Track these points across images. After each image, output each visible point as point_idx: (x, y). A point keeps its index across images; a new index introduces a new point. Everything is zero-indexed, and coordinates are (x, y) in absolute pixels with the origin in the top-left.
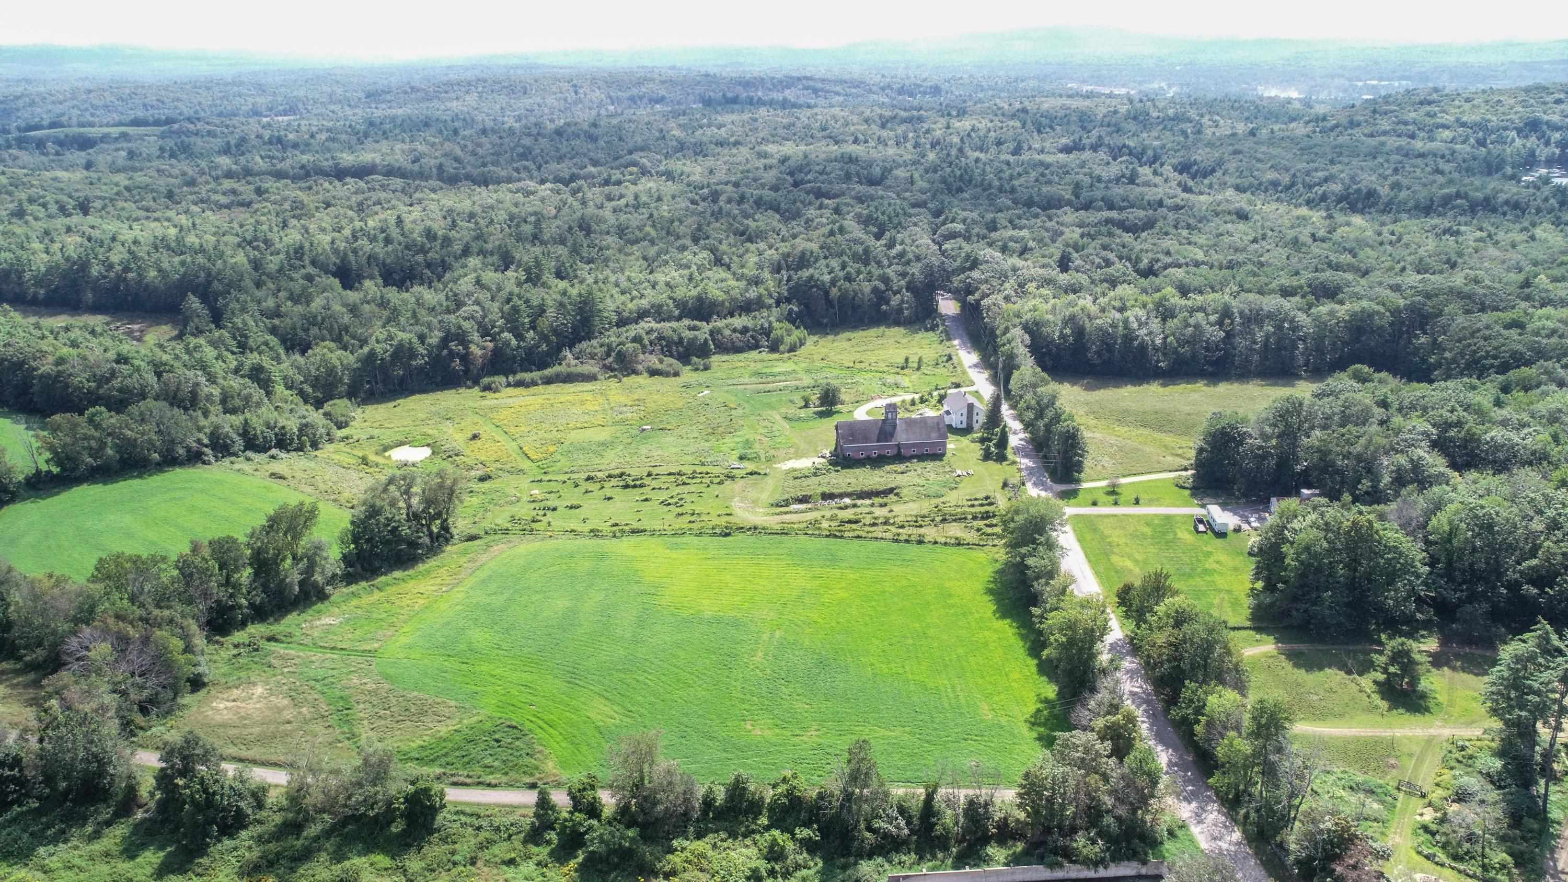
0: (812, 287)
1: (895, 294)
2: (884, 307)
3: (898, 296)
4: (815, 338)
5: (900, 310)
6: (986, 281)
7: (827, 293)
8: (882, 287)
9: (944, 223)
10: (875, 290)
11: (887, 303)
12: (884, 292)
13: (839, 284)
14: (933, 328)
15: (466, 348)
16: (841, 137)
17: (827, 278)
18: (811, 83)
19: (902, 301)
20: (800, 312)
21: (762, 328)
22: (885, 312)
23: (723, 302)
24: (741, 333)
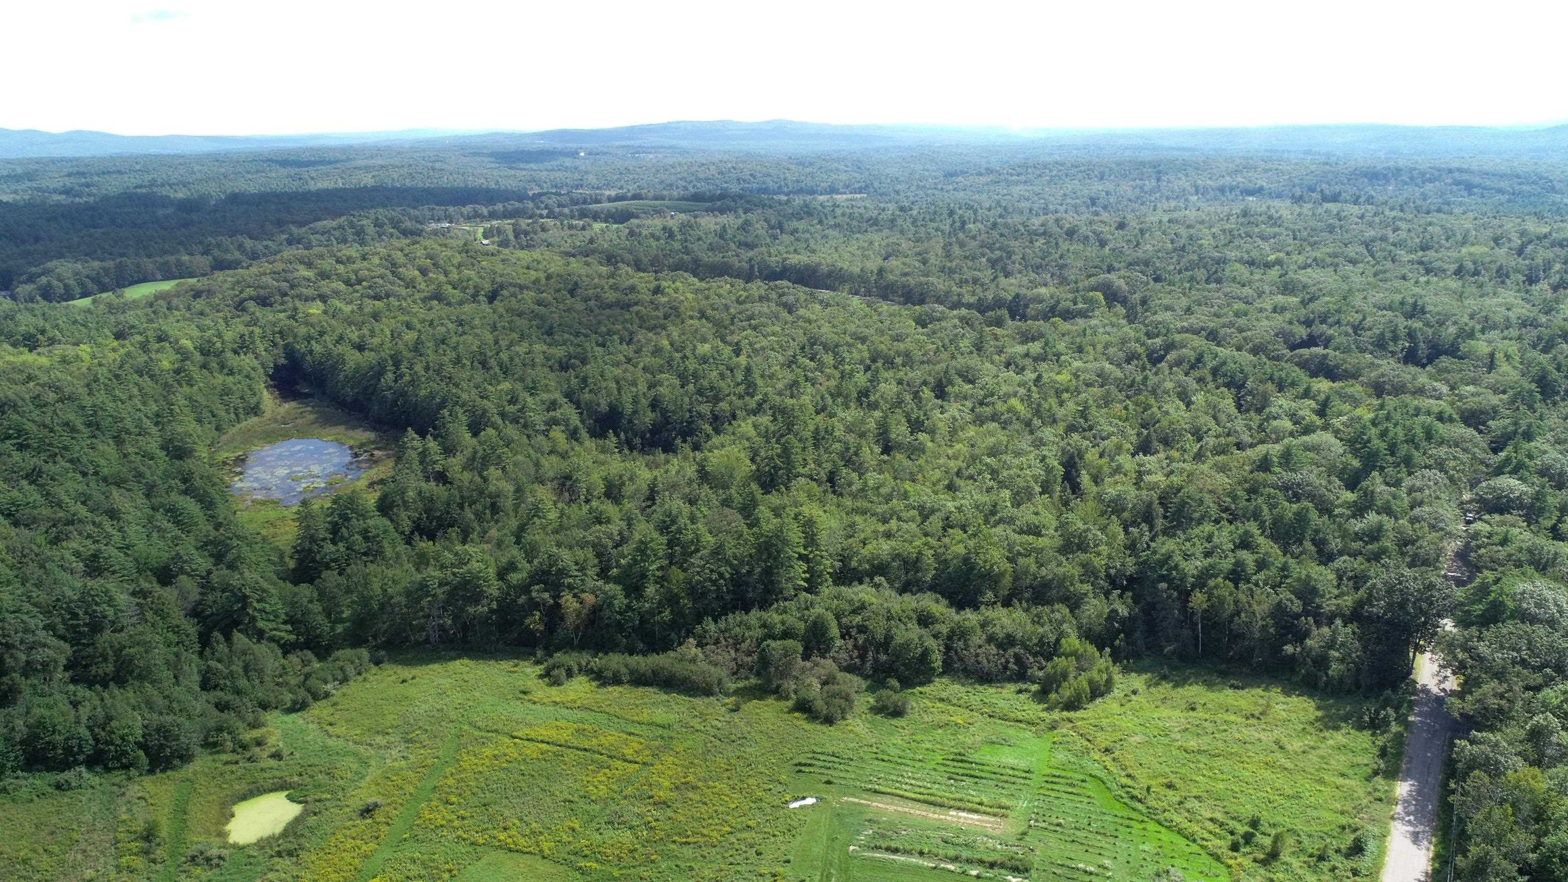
0: (1163, 578)
1: (1318, 624)
2: (1289, 649)
3: (1325, 630)
4: (1137, 681)
5: (1322, 662)
6: (1500, 675)
7: (1185, 595)
8: (1296, 606)
9: (1498, 471)
10: (1279, 611)
11: (1301, 636)
12: (1297, 616)
13: (1211, 583)
14: (1376, 725)
15: (556, 597)
16: (1437, 264)
17: (1192, 567)
18: (1465, 177)
19: (1331, 644)
20: (1131, 618)
21: (1041, 642)
22: (1293, 657)
23: (1002, 574)
24: (1000, 646)
